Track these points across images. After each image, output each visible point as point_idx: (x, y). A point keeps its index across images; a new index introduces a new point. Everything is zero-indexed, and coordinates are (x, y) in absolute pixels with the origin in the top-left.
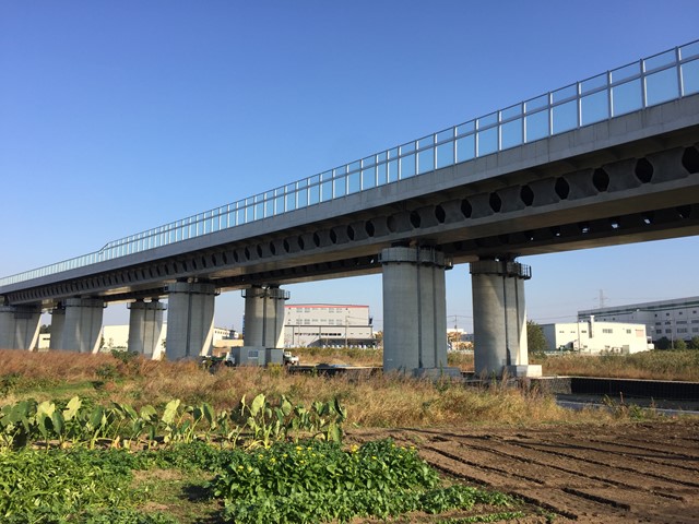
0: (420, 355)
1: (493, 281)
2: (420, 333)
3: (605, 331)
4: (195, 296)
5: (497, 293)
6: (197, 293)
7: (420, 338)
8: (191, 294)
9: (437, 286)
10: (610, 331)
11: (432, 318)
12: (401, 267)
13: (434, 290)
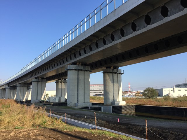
0: (78, 99)
1: (108, 75)
2: (78, 92)
3: (178, 90)
4: (39, 83)
5: (110, 79)
6: (40, 82)
7: (78, 94)
8: (38, 82)
9: (86, 77)
10: (180, 90)
11: (83, 87)
12: (72, 71)
13: (84, 78)
